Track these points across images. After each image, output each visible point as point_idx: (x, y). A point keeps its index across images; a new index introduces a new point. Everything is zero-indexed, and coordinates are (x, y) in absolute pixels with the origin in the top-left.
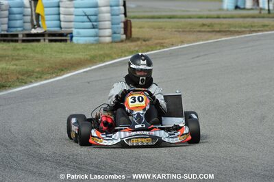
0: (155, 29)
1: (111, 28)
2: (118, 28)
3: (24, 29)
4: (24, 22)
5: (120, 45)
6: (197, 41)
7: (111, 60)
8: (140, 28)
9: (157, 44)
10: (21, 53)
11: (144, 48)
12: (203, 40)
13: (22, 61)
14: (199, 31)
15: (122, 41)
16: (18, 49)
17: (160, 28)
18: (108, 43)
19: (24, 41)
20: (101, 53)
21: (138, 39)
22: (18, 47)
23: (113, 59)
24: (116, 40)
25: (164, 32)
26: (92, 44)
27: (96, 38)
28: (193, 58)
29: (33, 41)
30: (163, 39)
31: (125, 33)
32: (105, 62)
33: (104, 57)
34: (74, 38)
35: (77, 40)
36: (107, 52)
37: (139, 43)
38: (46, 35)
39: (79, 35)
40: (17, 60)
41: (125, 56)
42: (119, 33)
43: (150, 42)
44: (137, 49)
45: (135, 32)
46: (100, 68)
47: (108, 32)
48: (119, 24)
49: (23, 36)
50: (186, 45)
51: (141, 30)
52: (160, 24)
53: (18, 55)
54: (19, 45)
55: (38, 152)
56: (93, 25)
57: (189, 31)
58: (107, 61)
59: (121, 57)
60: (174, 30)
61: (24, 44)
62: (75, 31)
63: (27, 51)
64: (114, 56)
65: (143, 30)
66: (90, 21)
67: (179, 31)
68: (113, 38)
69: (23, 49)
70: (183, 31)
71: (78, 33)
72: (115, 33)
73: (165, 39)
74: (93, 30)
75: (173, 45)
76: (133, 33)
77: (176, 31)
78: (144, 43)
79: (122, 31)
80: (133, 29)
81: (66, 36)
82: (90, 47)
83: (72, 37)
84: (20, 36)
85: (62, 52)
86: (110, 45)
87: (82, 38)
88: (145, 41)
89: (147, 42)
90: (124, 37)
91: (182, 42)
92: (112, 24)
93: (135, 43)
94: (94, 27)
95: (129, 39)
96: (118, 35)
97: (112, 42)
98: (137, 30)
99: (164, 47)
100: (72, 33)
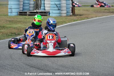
0: (85, 11)
1: (66, 10)
2: (69, 10)
3: (30, 10)
4: (30, 7)
5: (70, 17)
6: (103, 16)
7: (66, 24)
8: (79, 10)
9: (85, 17)
10: (28, 20)
11: (80, 19)
12: (105, 16)
13: (28, 24)
14: (104, 12)
15: (71, 16)
16: (27, 19)
17: (87, 10)
18: (65, 17)
19: (29, 15)
20: (61, 20)
21: (78, 15)
22: (27, 18)
23: (66, 23)
24: (68, 15)
25: (89, 12)
26: (58, 17)
27: (60, 14)
28: (100, 23)
29: (33, 15)
30: (88, 15)
31: (72, 12)
32: (62, 24)
33: (63, 23)
34: (50, 14)
35: (52, 15)
36: (64, 20)
37: (78, 17)
38: (39, 13)
39: (53, 13)
40: (26, 23)
41: (72, 22)
42: (69, 12)
43: (83, 16)
44: (77, 19)
45: (77, 12)
46: (61, 27)
47: (65, 12)
48: (69, 8)
49: (29, 13)
50: (98, 18)
51: (79, 11)
52: (87, 9)
53: (26, 21)
54: (27, 17)
55: (30, 63)
56: (58, 9)
57: (99, 12)
58: (64, 24)
59: (70, 22)
60: (93, 11)
61: (29, 16)
62: (51, 11)
63: (30, 19)
64: (67, 22)
65: (80, 11)
66: (57, 7)
67: (95, 12)
68: (67, 14)
69: (29, 18)
70: (97, 12)
71: (52, 12)
72: (67, 12)
73: (89, 15)
74: (59, 11)
75: (92, 18)
76: (75, 12)
77: (94, 12)
78: (80, 17)
79: (71, 11)
80: (75, 11)
81: (47, 13)
82: (57, 18)
83: (49, 14)
84: (28, 13)
85: (45, 20)
86: (66, 17)
87: (54, 14)
88: (80, 16)
89: (81, 16)
90: (72, 14)
91: (96, 17)
92: (67, 8)
93: (76, 17)
94: (59, 10)
95: (74, 15)
96: (69, 13)
97: (66, 16)
98: (77, 11)
99: (88, 18)
100: (49, 12)
